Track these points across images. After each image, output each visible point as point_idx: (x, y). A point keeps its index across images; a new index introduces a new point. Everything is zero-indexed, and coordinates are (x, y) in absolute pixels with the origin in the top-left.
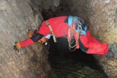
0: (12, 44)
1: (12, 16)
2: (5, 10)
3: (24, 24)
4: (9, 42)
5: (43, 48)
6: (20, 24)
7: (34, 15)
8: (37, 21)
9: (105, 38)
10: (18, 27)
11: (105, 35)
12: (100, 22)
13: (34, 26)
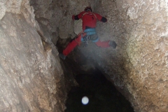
1: (8, 53)
3: (27, 66)
5: (58, 103)
6: (20, 66)
7: (45, 50)
8: (49, 60)
9: (159, 92)
10: (17, 71)
11: (159, 88)
12: (150, 65)
13: (43, 68)
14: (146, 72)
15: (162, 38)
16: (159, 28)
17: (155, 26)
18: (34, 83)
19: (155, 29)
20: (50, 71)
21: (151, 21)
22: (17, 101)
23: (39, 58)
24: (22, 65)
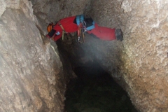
0: (7, 92)
1: (9, 47)
3: (28, 58)
4: (3, 90)
6: (21, 58)
7: (44, 43)
8: (48, 52)
9: (152, 80)
10: (18, 64)
11: (151, 76)
12: (144, 55)
13: (43, 61)
14: (140, 62)
15: (154, 29)
16: (151, 20)
17: (147, 19)
18: (35, 74)
19: (147, 21)
20: (49, 62)
21: (143, 14)
23: (38, 51)
24: (23, 57)
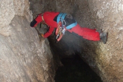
0: (15, 75)
2: (10, 36)
3: (29, 51)
4: (12, 73)
5: (49, 77)
6: (24, 51)
7: (40, 41)
8: (43, 47)
9: (120, 68)
10: (22, 55)
11: (119, 65)
12: (113, 50)
13: (40, 53)
14: (111, 55)
15: (121, 31)
16: (118, 24)
17: (115, 23)
18: (34, 63)
19: (116, 25)
20: (44, 55)
21: (113, 20)
22: (23, 74)
23: (36, 46)
